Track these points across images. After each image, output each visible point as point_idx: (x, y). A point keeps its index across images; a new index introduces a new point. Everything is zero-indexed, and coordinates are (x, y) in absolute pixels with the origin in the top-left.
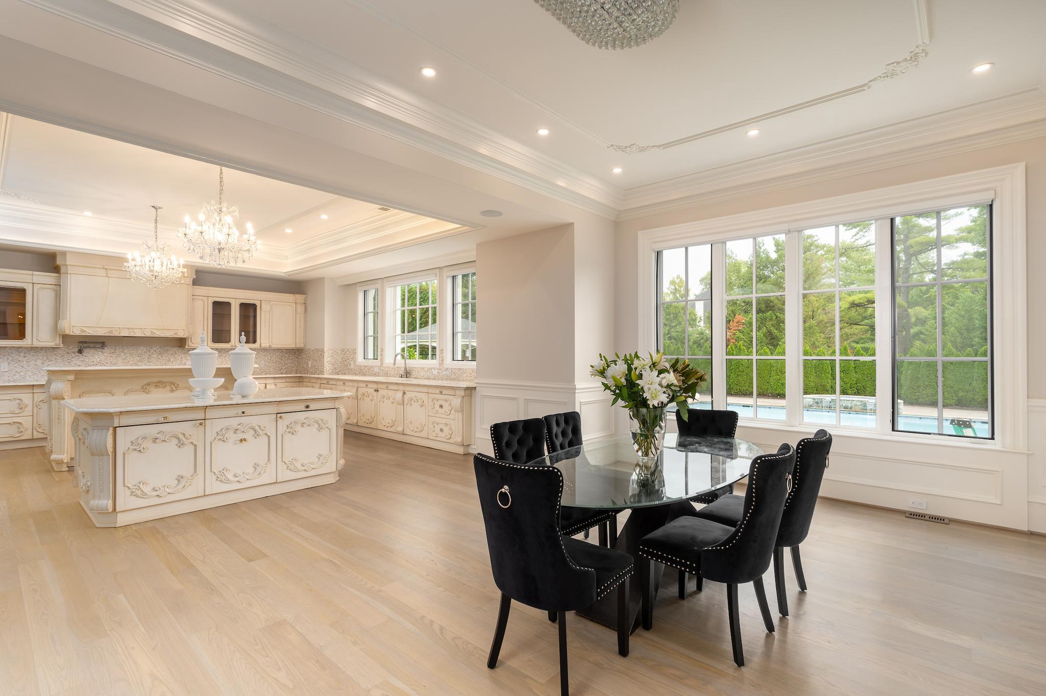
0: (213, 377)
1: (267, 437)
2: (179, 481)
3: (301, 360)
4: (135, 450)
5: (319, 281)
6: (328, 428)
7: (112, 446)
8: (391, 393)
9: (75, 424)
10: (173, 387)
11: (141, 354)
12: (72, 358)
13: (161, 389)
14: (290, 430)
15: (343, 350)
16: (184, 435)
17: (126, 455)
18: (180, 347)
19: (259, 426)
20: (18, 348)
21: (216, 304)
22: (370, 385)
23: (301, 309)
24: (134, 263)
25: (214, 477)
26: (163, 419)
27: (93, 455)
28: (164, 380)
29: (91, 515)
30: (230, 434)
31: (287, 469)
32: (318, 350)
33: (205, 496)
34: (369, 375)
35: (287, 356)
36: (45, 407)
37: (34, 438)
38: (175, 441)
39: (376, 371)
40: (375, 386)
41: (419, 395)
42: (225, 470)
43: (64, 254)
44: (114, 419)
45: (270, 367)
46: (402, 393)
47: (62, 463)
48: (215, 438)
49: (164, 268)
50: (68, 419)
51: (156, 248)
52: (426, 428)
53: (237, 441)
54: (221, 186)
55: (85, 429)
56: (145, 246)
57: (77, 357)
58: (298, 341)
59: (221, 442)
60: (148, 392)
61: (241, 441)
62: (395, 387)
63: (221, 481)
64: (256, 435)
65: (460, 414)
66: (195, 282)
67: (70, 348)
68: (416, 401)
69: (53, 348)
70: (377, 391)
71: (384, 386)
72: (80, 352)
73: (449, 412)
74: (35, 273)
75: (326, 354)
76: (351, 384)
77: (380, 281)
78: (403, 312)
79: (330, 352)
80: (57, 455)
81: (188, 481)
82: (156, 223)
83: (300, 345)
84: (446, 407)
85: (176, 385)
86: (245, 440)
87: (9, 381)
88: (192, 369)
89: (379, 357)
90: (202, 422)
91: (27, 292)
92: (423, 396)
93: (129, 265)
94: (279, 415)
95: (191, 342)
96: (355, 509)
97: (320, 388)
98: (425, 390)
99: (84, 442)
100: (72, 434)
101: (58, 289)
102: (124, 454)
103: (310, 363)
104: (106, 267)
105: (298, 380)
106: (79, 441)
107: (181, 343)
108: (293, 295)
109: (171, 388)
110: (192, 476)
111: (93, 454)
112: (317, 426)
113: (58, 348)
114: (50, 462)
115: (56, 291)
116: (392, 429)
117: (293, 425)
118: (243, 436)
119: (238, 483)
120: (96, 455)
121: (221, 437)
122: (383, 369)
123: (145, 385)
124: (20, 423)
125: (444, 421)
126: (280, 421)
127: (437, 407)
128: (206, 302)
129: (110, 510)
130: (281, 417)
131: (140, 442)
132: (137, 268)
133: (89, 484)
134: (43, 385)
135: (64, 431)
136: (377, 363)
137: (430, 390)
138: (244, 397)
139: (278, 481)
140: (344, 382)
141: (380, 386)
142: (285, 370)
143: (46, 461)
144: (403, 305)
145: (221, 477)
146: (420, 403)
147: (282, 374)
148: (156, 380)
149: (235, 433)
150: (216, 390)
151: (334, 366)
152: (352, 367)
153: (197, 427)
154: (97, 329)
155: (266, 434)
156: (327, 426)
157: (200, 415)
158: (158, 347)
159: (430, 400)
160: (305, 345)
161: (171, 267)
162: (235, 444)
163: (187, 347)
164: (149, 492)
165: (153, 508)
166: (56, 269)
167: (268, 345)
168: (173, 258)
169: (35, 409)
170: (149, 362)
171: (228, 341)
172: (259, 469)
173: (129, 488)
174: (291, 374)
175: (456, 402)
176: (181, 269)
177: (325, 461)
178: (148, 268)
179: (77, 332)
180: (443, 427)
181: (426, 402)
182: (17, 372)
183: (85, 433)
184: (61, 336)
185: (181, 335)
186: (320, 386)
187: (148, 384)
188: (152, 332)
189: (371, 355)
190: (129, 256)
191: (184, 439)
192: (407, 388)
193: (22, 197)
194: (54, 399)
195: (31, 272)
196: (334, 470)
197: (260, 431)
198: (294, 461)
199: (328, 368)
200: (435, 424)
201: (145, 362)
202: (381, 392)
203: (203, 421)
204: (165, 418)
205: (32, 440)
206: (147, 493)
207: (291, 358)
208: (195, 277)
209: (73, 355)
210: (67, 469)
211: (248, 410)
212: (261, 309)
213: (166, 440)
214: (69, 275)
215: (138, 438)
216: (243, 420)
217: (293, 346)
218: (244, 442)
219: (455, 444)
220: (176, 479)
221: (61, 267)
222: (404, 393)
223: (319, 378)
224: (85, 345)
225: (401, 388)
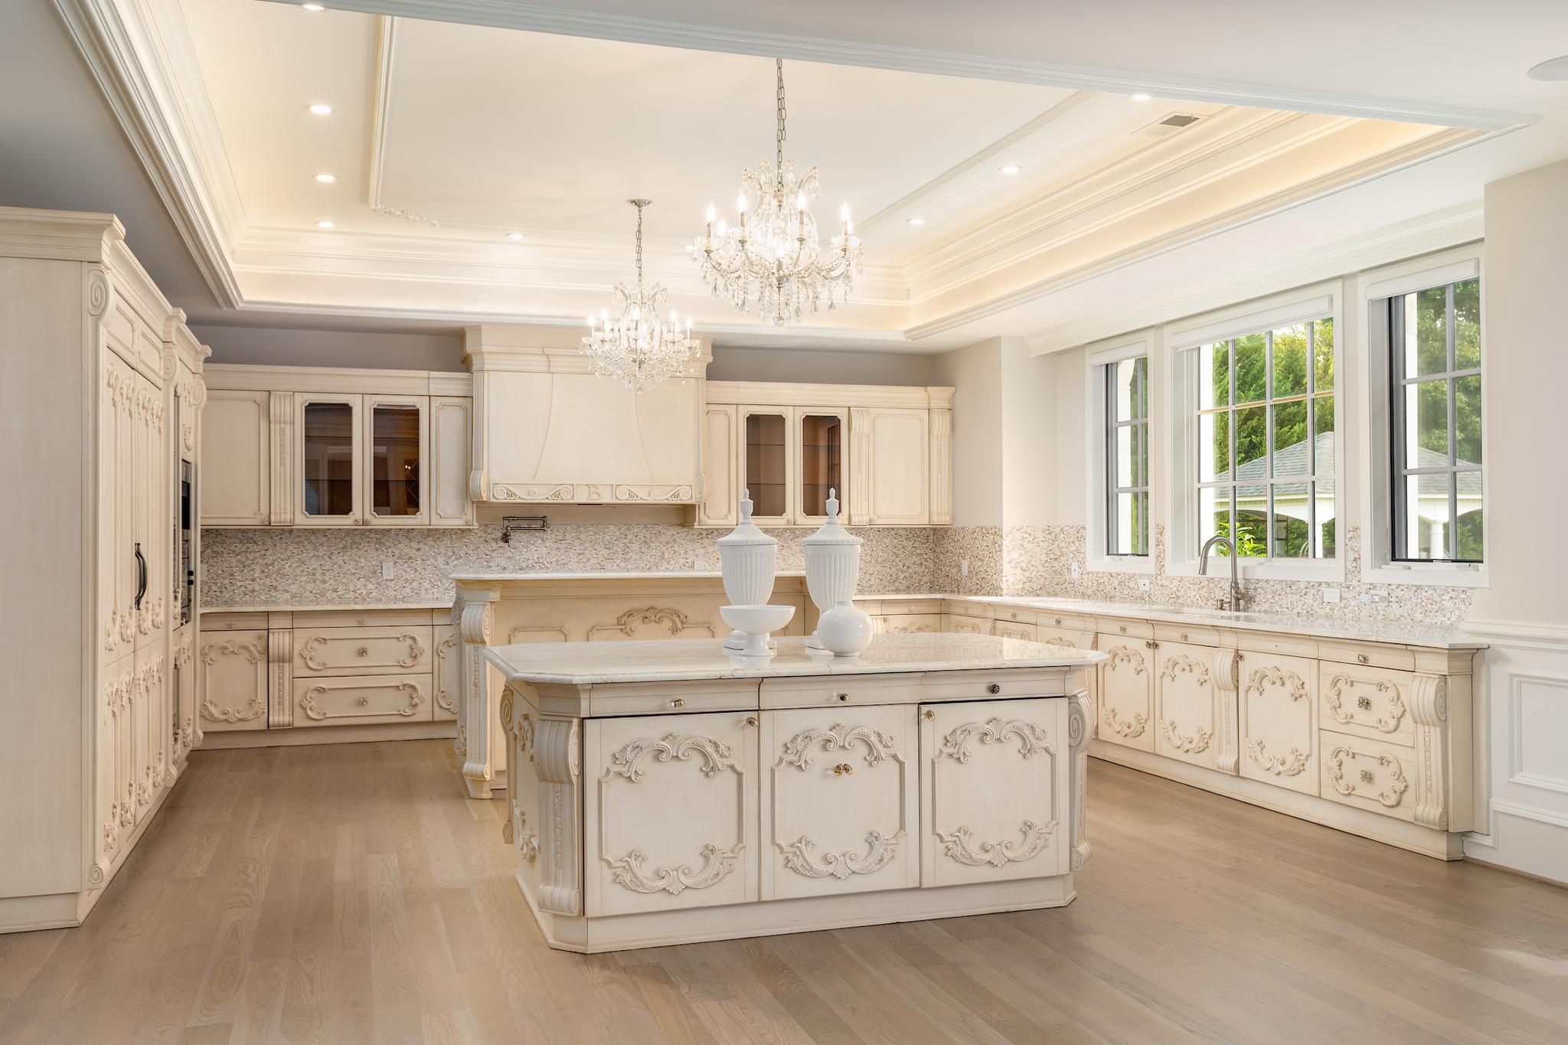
0: (768, 604)
1: (897, 765)
2: (706, 858)
3: (941, 557)
4: (620, 774)
5: (987, 347)
6: (1046, 750)
7: (577, 764)
8: (1195, 654)
9: (506, 702)
10: (677, 620)
11: (610, 543)
12: (493, 551)
13: (653, 626)
14: (951, 750)
15: (1049, 531)
16: (716, 745)
17: (604, 785)
18: (683, 525)
19: (879, 735)
20: (408, 533)
21: (753, 421)
22: (1132, 630)
23: (941, 424)
24: (599, 335)
25: (780, 859)
26: (673, 704)
27: (542, 780)
28: (661, 604)
29: (538, 915)
30: (813, 752)
31: (946, 854)
32: (985, 531)
33: (760, 902)
34: (1123, 600)
35: (908, 545)
36: (451, 654)
37: (435, 719)
38: (697, 761)
39: (1142, 588)
40: (1148, 632)
41: (1287, 665)
42: (803, 842)
43: (477, 328)
44: (579, 699)
45: (871, 575)
46: (1229, 658)
47: (482, 781)
48: (781, 760)
49: (656, 342)
50: (494, 688)
51: (640, 297)
52: (1311, 765)
53: (827, 769)
54: (781, 120)
55: (526, 717)
56: (619, 294)
57: (501, 551)
58: (934, 509)
59: (792, 769)
60: (629, 631)
61: (838, 769)
62: (1211, 638)
63: (795, 870)
64: (873, 758)
65: (1435, 734)
66: (714, 373)
67: (489, 530)
68: (1278, 682)
69: (463, 531)
70: (1153, 645)
71: (1176, 634)
72: (506, 538)
73: (1392, 723)
74: (433, 374)
75: (1006, 542)
76: (1078, 623)
77: (1151, 334)
78: (1222, 418)
79: (1018, 535)
80: (474, 763)
81: (725, 861)
82: (639, 239)
83: (941, 518)
84: (1383, 705)
85: (682, 616)
86: (846, 769)
87: (396, 599)
88: (724, 580)
89: (1152, 550)
90: (753, 717)
91: (421, 414)
92: (1305, 670)
93: (591, 340)
94: (925, 709)
95: (705, 514)
96: (1139, 1000)
97: (993, 631)
98: (1309, 649)
99: (524, 745)
100: (502, 723)
101: (469, 405)
102: (600, 783)
103: (965, 564)
104: (548, 351)
105: (937, 610)
106: (516, 741)
107: (684, 515)
108: (923, 389)
109: (674, 623)
110: (732, 851)
111: (543, 778)
112: (1018, 743)
113: (470, 530)
114: (461, 775)
115: (465, 409)
116: (1201, 759)
117: (959, 737)
118: (842, 758)
119: (830, 879)
120: (549, 781)
121: (794, 757)
122: (1164, 582)
123: (624, 615)
124: (413, 687)
125: (1377, 750)
126: (926, 723)
127: (1350, 705)
128: (733, 419)
129: (576, 912)
130: (929, 714)
131: (629, 757)
132: (607, 346)
133: (535, 842)
134: (449, 609)
135: (486, 712)
136: (1147, 566)
137: (1325, 652)
138: (839, 655)
139: (924, 886)
140: (1059, 618)
141: (1161, 633)
142: (906, 584)
143: (455, 771)
144: (1222, 398)
145: (796, 860)
146: (1289, 687)
147: (897, 591)
148: (643, 604)
149: (824, 748)
150: (772, 634)
151: (1027, 574)
152: (1075, 576)
153: (743, 728)
154: (536, 489)
155: (895, 757)
156: (1044, 744)
157: (748, 700)
158: (641, 527)
159: (1326, 682)
160: (953, 518)
161: (668, 337)
162: (826, 777)
163: (696, 526)
164: (647, 878)
165: (655, 918)
166: (465, 364)
167: (865, 520)
168: (674, 316)
169: (436, 658)
170: (625, 560)
171: (781, 511)
172: (879, 850)
173: (608, 863)
174: (919, 591)
175: (1422, 692)
176: (688, 343)
177: (1040, 843)
178: (626, 345)
179: (501, 497)
180: (1373, 767)
181: (1311, 687)
182: (407, 581)
183: (525, 724)
184: (475, 505)
185: (685, 498)
186: (994, 627)
187: (629, 614)
188: (631, 495)
189: (1125, 544)
190: (591, 322)
191: (716, 757)
192: (1246, 643)
193: (412, 217)
194: (467, 641)
195: (424, 374)
196: (1064, 869)
197: (880, 747)
198: (961, 835)
199: (1011, 579)
200: (1342, 755)
201: (618, 562)
202: (1167, 651)
203: (754, 715)
204: (677, 702)
205: (432, 723)
206: (644, 881)
207: (918, 551)
208: (710, 359)
209: (494, 545)
210: (489, 795)
211: (854, 693)
212: (849, 430)
213: (680, 756)
214: (486, 374)
215: (625, 748)
216: (841, 716)
217: (923, 521)
218: (844, 773)
219: (1414, 823)
220: (702, 854)
221: (474, 358)
222: (1238, 657)
223: (990, 604)
224: (513, 524)
225: (1230, 640)
